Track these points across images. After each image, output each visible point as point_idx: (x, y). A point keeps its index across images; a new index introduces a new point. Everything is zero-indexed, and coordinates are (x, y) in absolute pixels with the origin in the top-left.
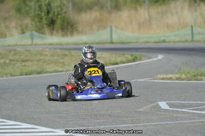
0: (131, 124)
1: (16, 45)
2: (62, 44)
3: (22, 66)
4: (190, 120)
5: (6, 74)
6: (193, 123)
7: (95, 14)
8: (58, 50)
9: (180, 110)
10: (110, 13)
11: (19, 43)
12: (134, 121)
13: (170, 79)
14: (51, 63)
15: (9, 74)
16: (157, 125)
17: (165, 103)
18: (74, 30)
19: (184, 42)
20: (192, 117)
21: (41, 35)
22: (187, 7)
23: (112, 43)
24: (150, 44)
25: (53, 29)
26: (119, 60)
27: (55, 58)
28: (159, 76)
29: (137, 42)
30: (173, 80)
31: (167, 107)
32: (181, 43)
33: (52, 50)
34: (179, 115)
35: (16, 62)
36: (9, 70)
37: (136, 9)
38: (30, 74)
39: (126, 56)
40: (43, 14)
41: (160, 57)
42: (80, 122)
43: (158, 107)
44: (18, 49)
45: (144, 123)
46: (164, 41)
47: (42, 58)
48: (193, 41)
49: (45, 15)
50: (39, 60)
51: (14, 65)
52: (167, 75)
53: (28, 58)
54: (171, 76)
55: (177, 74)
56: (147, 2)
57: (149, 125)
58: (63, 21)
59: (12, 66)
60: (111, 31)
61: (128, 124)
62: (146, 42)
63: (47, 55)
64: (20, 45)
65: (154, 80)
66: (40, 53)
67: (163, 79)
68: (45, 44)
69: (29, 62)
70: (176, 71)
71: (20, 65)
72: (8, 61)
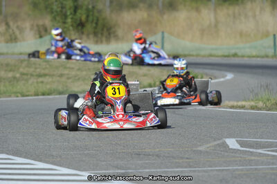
0: (186, 167)
3: (37, 82)
4: (269, 165)
5: (16, 93)
6: (272, 169)
7: (140, 14)
9: (254, 150)
10: (162, 13)
12: (191, 164)
13: (243, 107)
14: (79, 79)
15: (19, 92)
16: (223, 170)
17: (234, 140)
18: (112, 35)
19: (263, 57)
20: (272, 161)
22: (268, 9)
24: (217, 58)
25: (83, 33)
27: (84, 73)
29: (197, 55)
30: (247, 109)
31: (237, 146)
32: (259, 59)
33: (80, 62)
34: (253, 158)
36: (20, 87)
37: (198, 10)
38: (48, 94)
40: (69, 13)
41: (230, 76)
42: (116, 162)
43: (225, 145)
46: (235, 55)
47: (66, 72)
48: (275, 56)
49: (71, 14)
50: (61, 75)
51: (27, 80)
52: (238, 101)
53: (46, 71)
54: (244, 103)
55: (252, 100)
57: (211, 170)
58: (97, 24)
59: (23, 82)
60: (163, 38)
61: (182, 168)
62: (211, 55)
63: (73, 68)
65: (219, 108)
66: (63, 66)
67: (232, 107)
69: (47, 77)
70: (251, 97)
71: (35, 81)
72: (18, 75)
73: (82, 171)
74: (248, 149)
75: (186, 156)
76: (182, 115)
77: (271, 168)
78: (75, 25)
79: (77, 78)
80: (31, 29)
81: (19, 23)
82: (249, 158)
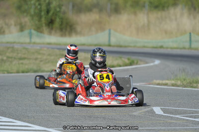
1: (14, 43)
2: (59, 44)
3: (19, 64)
7: (94, 16)
8: (56, 50)
9: (174, 116)
10: (110, 16)
11: (17, 41)
13: (166, 85)
14: (49, 62)
16: (151, 129)
17: (159, 108)
19: (181, 49)
20: (186, 124)
21: (39, 34)
22: (186, 15)
23: (110, 45)
25: (52, 29)
26: (115, 63)
27: (53, 57)
28: (155, 81)
29: (134, 47)
30: (169, 86)
31: (161, 113)
32: (178, 50)
33: (50, 49)
35: (13, 59)
37: (135, 13)
38: (27, 72)
39: (123, 59)
40: (43, 13)
41: (157, 62)
43: (153, 112)
44: (16, 46)
46: (161, 47)
47: (39, 56)
48: (190, 48)
50: (36, 59)
51: (11, 62)
52: (163, 80)
53: (26, 56)
54: (167, 82)
55: (173, 80)
56: (147, 7)
57: (142, 129)
58: (62, 22)
59: (9, 63)
60: (110, 34)
62: (144, 47)
63: (44, 54)
64: (19, 43)
65: (149, 84)
66: (38, 52)
67: (158, 84)
68: (43, 44)
69: (26, 60)
70: (172, 77)
71: (17, 62)
72: (5, 58)
73: (49, 128)
74: (169, 115)
75: (125, 119)
77: (185, 129)
80: (15, 25)
81: (7, 21)
82: (170, 121)
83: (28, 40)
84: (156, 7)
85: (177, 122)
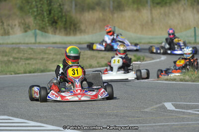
1: (20, 43)
3: (25, 64)
8: (61, 49)
9: (186, 111)
10: (113, 13)
11: (22, 41)
12: (141, 121)
13: (174, 80)
15: (13, 71)
16: (164, 125)
17: (170, 103)
18: (78, 29)
20: (198, 118)
21: (44, 33)
25: (56, 28)
27: (59, 57)
30: (177, 81)
31: (173, 108)
33: (56, 48)
34: (185, 116)
35: (19, 60)
36: (13, 67)
37: (138, 10)
38: (34, 73)
40: (45, 14)
41: (163, 58)
42: (86, 121)
43: (165, 108)
45: (151, 123)
47: (46, 56)
48: (195, 42)
49: (47, 14)
50: (43, 59)
51: (18, 63)
53: (32, 56)
54: (175, 77)
59: (15, 64)
61: (134, 124)
62: (149, 43)
63: (50, 54)
64: (24, 43)
66: (44, 52)
68: (49, 43)
69: (32, 60)
71: (24, 63)
72: (11, 59)
74: (181, 110)
75: (136, 116)
76: (131, 86)
78: (50, 22)
79: (54, 60)
80: (19, 26)
81: (10, 22)
82: (182, 116)
83: (33, 40)
84: (158, 4)
85: (189, 117)
